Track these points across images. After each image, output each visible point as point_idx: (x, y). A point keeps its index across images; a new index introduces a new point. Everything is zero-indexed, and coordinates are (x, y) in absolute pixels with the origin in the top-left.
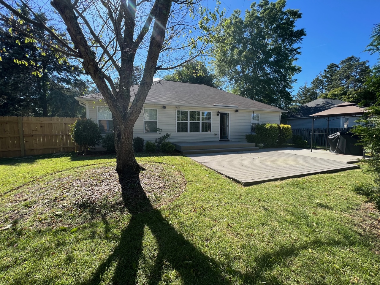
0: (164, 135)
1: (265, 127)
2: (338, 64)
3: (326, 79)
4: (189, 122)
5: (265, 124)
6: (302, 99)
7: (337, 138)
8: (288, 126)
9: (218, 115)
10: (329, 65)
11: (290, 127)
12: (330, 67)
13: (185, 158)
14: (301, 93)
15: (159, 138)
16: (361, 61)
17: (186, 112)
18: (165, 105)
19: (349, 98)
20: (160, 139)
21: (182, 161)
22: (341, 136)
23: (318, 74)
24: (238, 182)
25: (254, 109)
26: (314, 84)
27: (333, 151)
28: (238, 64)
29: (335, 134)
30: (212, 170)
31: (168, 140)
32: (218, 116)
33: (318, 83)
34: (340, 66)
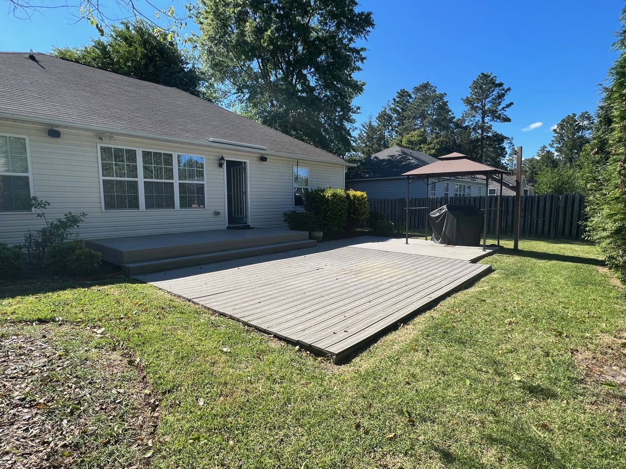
0: (59, 220)
1: (324, 196)
2: (410, 91)
3: (396, 115)
4: (141, 180)
5: (323, 191)
6: (366, 146)
7: (443, 217)
8: (362, 193)
9: (221, 165)
10: (399, 91)
11: (365, 195)
12: (401, 95)
13: (139, 286)
14: (365, 134)
15: (40, 228)
16: (438, 93)
17: (132, 155)
18: (58, 126)
19: (429, 149)
20: (44, 231)
21: (127, 304)
22: (450, 213)
23: (385, 105)
24: (317, 352)
25: (299, 156)
26: (380, 121)
27: (438, 240)
28: (255, 56)
29: (441, 210)
30: (231, 322)
31: (73, 234)
32: (221, 169)
33: (385, 118)
34: (413, 96)
